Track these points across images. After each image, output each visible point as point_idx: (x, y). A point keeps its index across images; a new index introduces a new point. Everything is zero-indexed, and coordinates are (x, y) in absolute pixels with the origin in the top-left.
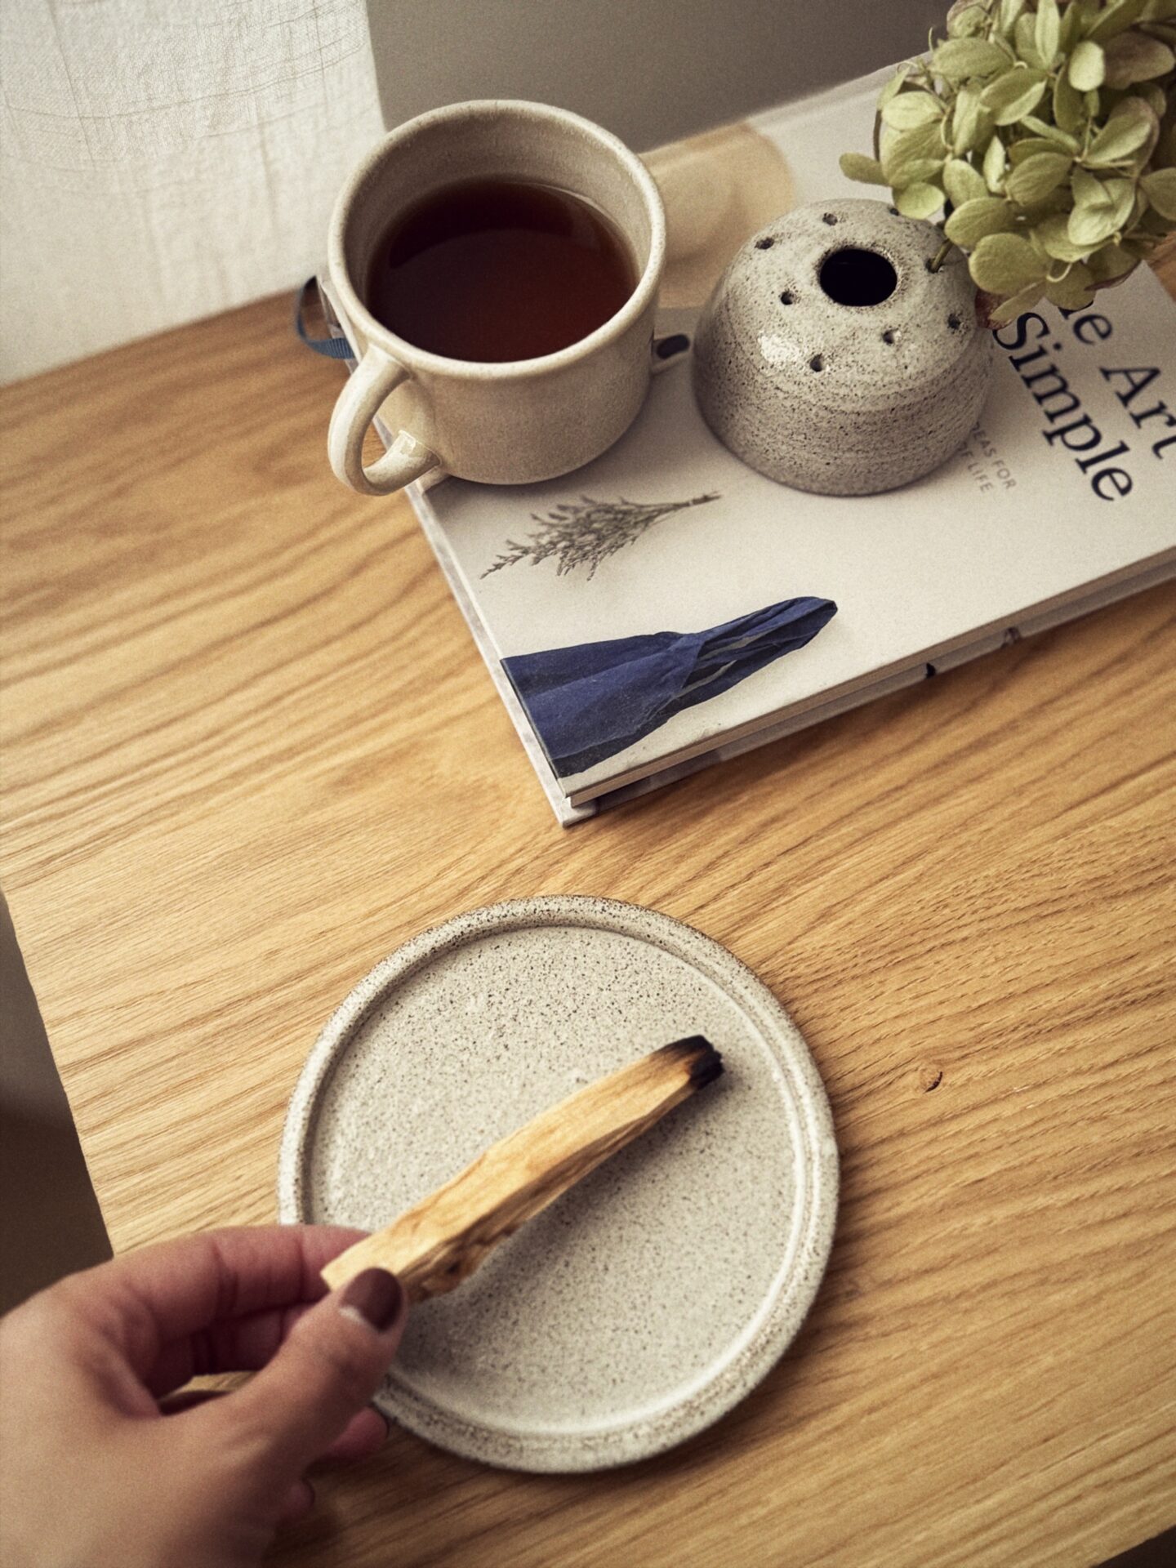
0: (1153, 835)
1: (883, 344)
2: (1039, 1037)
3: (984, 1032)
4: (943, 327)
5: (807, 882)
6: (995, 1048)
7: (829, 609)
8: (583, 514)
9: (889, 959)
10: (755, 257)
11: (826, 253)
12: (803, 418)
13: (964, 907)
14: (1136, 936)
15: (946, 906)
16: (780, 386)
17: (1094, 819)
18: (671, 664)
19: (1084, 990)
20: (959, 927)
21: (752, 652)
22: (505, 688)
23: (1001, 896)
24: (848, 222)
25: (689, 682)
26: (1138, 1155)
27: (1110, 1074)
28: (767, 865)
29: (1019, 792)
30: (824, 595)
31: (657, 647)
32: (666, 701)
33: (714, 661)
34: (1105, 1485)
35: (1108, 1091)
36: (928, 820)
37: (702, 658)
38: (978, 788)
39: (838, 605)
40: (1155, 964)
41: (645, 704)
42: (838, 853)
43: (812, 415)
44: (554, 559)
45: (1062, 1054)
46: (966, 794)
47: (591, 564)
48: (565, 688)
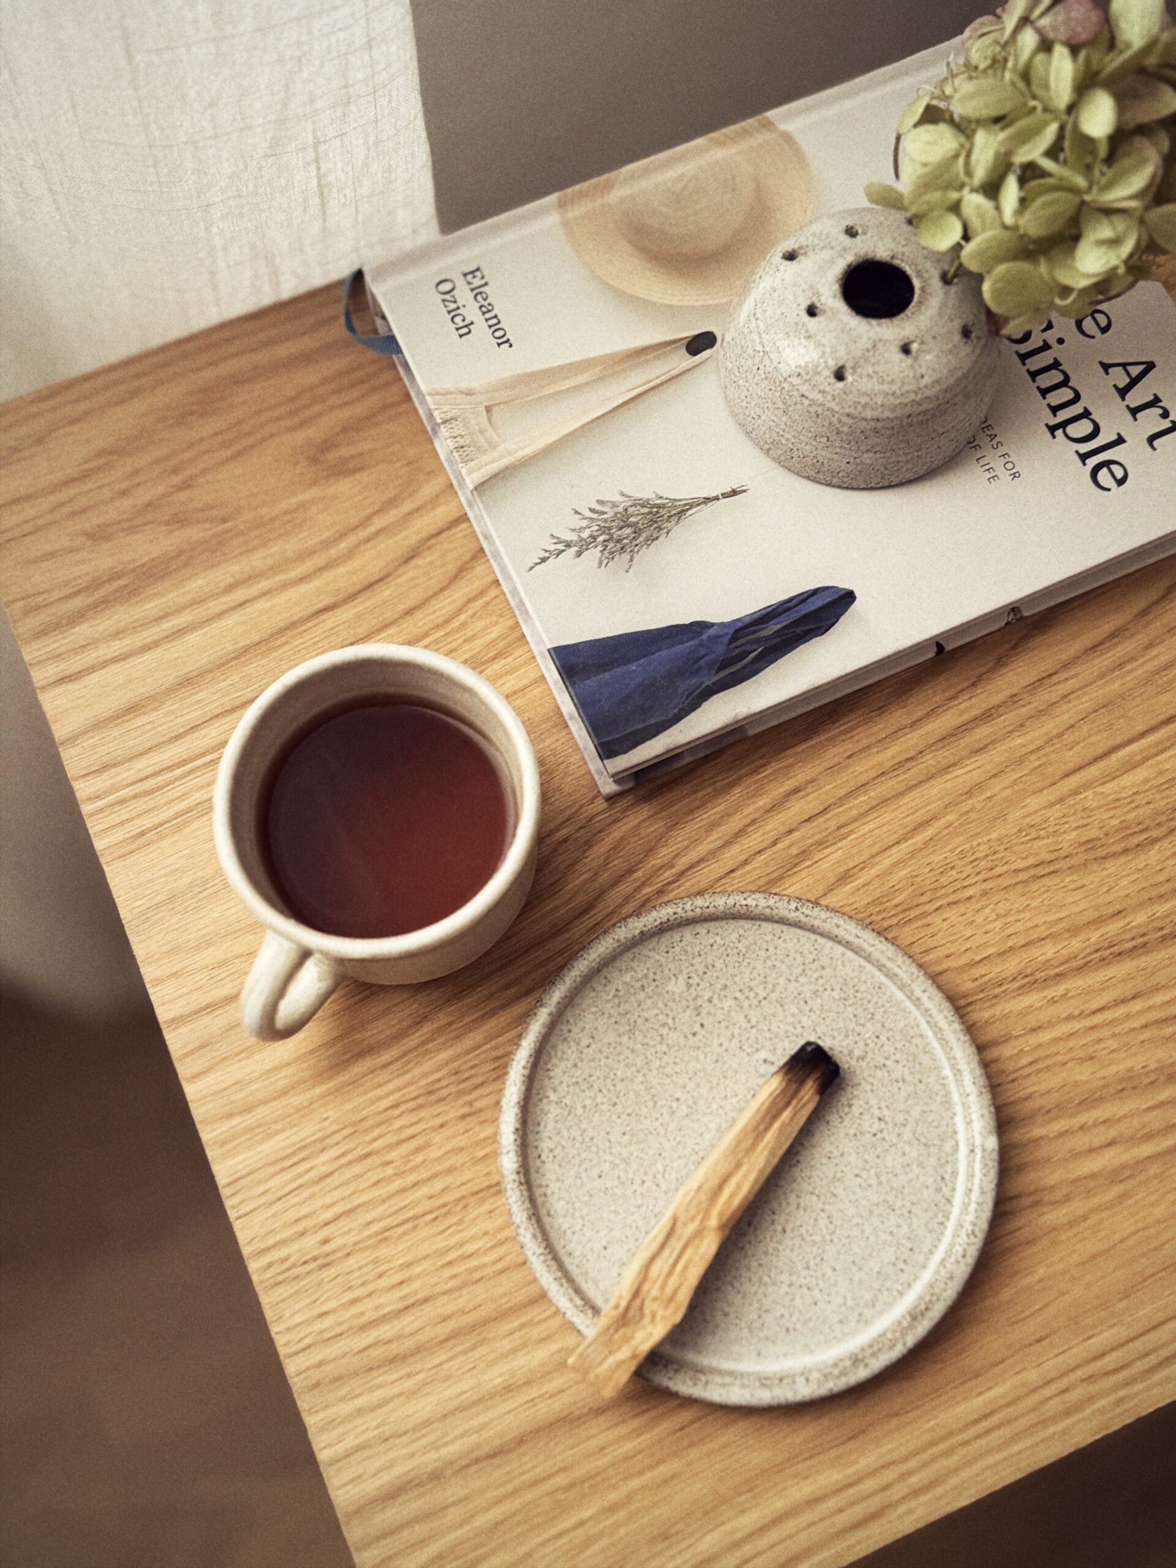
0: (1140, 800)
1: (902, 356)
2: (1036, 986)
3: (986, 983)
4: (957, 338)
5: (826, 847)
6: (996, 997)
7: (847, 598)
8: (620, 509)
9: (901, 917)
10: (782, 268)
11: (849, 266)
12: (826, 424)
13: (968, 870)
14: (1123, 893)
15: (952, 868)
16: (806, 394)
17: (1086, 786)
18: (703, 652)
19: (1076, 944)
20: (965, 887)
21: (778, 640)
22: (549, 670)
23: (1003, 858)
24: (869, 235)
25: (720, 669)
26: (1123, 1090)
27: (1098, 1019)
28: (790, 832)
29: (1021, 761)
30: (844, 584)
31: (691, 635)
32: (700, 686)
33: (743, 648)
34: (1089, 1379)
35: (1095, 1035)
36: (936, 789)
37: (733, 646)
38: (984, 758)
39: (857, 594)
40: (1140, 918)
41: (680, 690)
42: (856, 820)
43: (834, 420)
44: (595, 553)
45: (1056, 1001)
46: (972, 764)
47: (629, 557)
48: (607, 675)
